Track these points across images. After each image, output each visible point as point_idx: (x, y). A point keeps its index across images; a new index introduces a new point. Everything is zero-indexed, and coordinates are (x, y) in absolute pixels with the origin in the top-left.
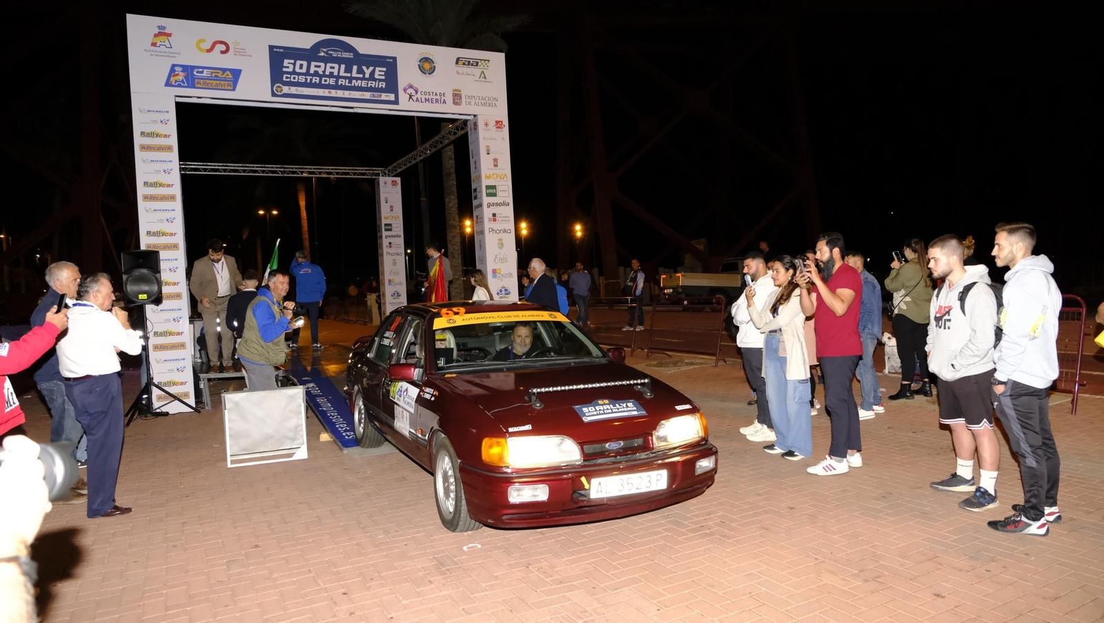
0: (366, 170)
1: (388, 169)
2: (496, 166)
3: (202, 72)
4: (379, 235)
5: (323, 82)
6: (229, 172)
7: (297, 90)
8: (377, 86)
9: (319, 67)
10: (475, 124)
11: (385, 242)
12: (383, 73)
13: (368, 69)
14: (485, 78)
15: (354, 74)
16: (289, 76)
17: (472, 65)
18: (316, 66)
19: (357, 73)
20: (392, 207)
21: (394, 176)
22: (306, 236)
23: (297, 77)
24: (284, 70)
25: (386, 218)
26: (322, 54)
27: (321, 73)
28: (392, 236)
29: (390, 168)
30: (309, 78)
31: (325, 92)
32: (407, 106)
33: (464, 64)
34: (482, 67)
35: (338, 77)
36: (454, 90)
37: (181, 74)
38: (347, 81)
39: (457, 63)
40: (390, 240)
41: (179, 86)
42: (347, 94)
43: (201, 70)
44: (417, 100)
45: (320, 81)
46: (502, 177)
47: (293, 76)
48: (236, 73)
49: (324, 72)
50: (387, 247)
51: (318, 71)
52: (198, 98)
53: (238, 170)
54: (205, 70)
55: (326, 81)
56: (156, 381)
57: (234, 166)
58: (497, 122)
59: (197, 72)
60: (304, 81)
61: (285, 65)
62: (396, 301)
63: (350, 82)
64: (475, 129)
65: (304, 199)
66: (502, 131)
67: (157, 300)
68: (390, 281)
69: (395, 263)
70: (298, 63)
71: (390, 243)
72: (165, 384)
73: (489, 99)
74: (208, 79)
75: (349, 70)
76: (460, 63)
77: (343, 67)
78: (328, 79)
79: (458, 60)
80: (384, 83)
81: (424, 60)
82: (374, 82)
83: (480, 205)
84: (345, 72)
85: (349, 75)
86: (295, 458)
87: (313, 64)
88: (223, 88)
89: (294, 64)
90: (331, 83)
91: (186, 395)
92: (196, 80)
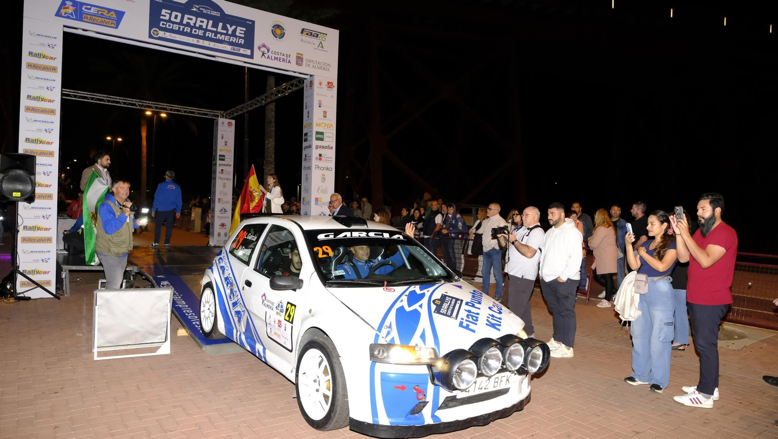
0: (208, 111)
1: (226, 113)
2: (325, 117)
3: (90, 9)
4: (213, 163)
5: (193, 32)
6: (95, 100)
7: (170, 36)
8: (237, 42)
9: (191, 19)
10: (311, 83)
11: (219, 169)
12: (243, 32)
13: (231, 27)
14: (322, 47)
15: (220, 30)
16: (165, 23)
17: (314, 36)
18: (188, 19)
19: (222, 29)
20: (226, 142)
21: (230, 119)
22: (144, 159)
23: (172, 25)
24: (162, 17)
26: (195, 9)
27: (192, 24)
28: (224, 165)
29: (228, 112)
30: (182, 27)
31: (194, 41)
32: (260, 61)
33: (307, 34)
34: (321, 38)
35: (206, 30)
36: (297, 54)
37: (71, 8)
38: (213, 34)
39: (302, 33)
40: (222, 167)
41: (68, 17)
42: (212, 45)
43: (89, 7)
44: (268, 57)
45: (191, 31)
46: (329, 126)
47: (168, 24)
48: (120, 15)
49: (195, 24)
50: (220, 172)
51: (189, 23)
52: (84, 30)
53: (104, 99)
54: (93, 8)
55: (195, 31)
56: (21, 269)
57: (101, 96)
58: (329, 83)
59: (86, 8)
60: (177, 29)
61: (162, 14)
62: (223, 215)
63: (215, 35)
64: (311, 86)
65: (146, 131)
66: (332, 91)
67: (30, 198)
68: (219, 199)
69: (224, 186)
70: (174, 14)
71: (222, 170)
72: (30, 272)
73: (324, 64)
74: (94, 15)
75: (215, 25)
76: (304, 33)
77: (211, 22)
78: (198, 30)
79: (303, 30)
80: (243, 40)
81: (276, 26)
82: (235, 39)
83: (310, 146)
84: (212, 27)
85: (215, 29)
86: (159, 352)
87: (186, 16)
88: (107, 25)
89: (170, 14)
90: (200, 34)
91: (48, 283)
92: (84, 15)
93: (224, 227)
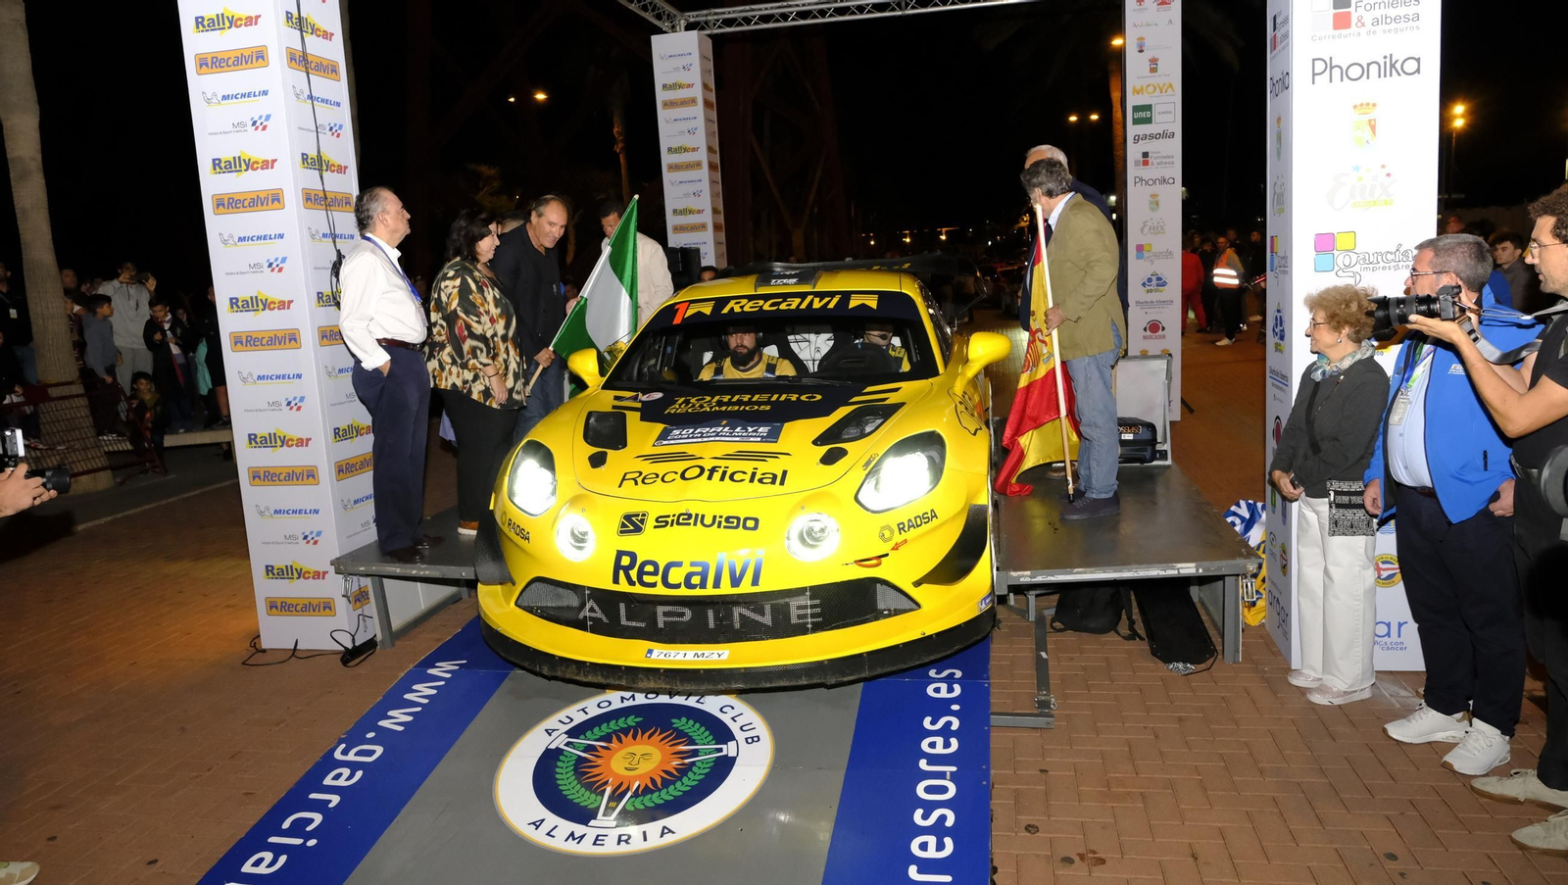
11: (1133, 152)
20: (1154, 61)
25: (1137, 92)
28: (1152, 137)
40: (1144, 146)
50: (1137, 163)
62: (1154, 297)
68: (1140, 248)
69: (1155, 203)
71: (1146, 155)
72: (282, 572)
91: (323, 607)
93: (1160, 332)
